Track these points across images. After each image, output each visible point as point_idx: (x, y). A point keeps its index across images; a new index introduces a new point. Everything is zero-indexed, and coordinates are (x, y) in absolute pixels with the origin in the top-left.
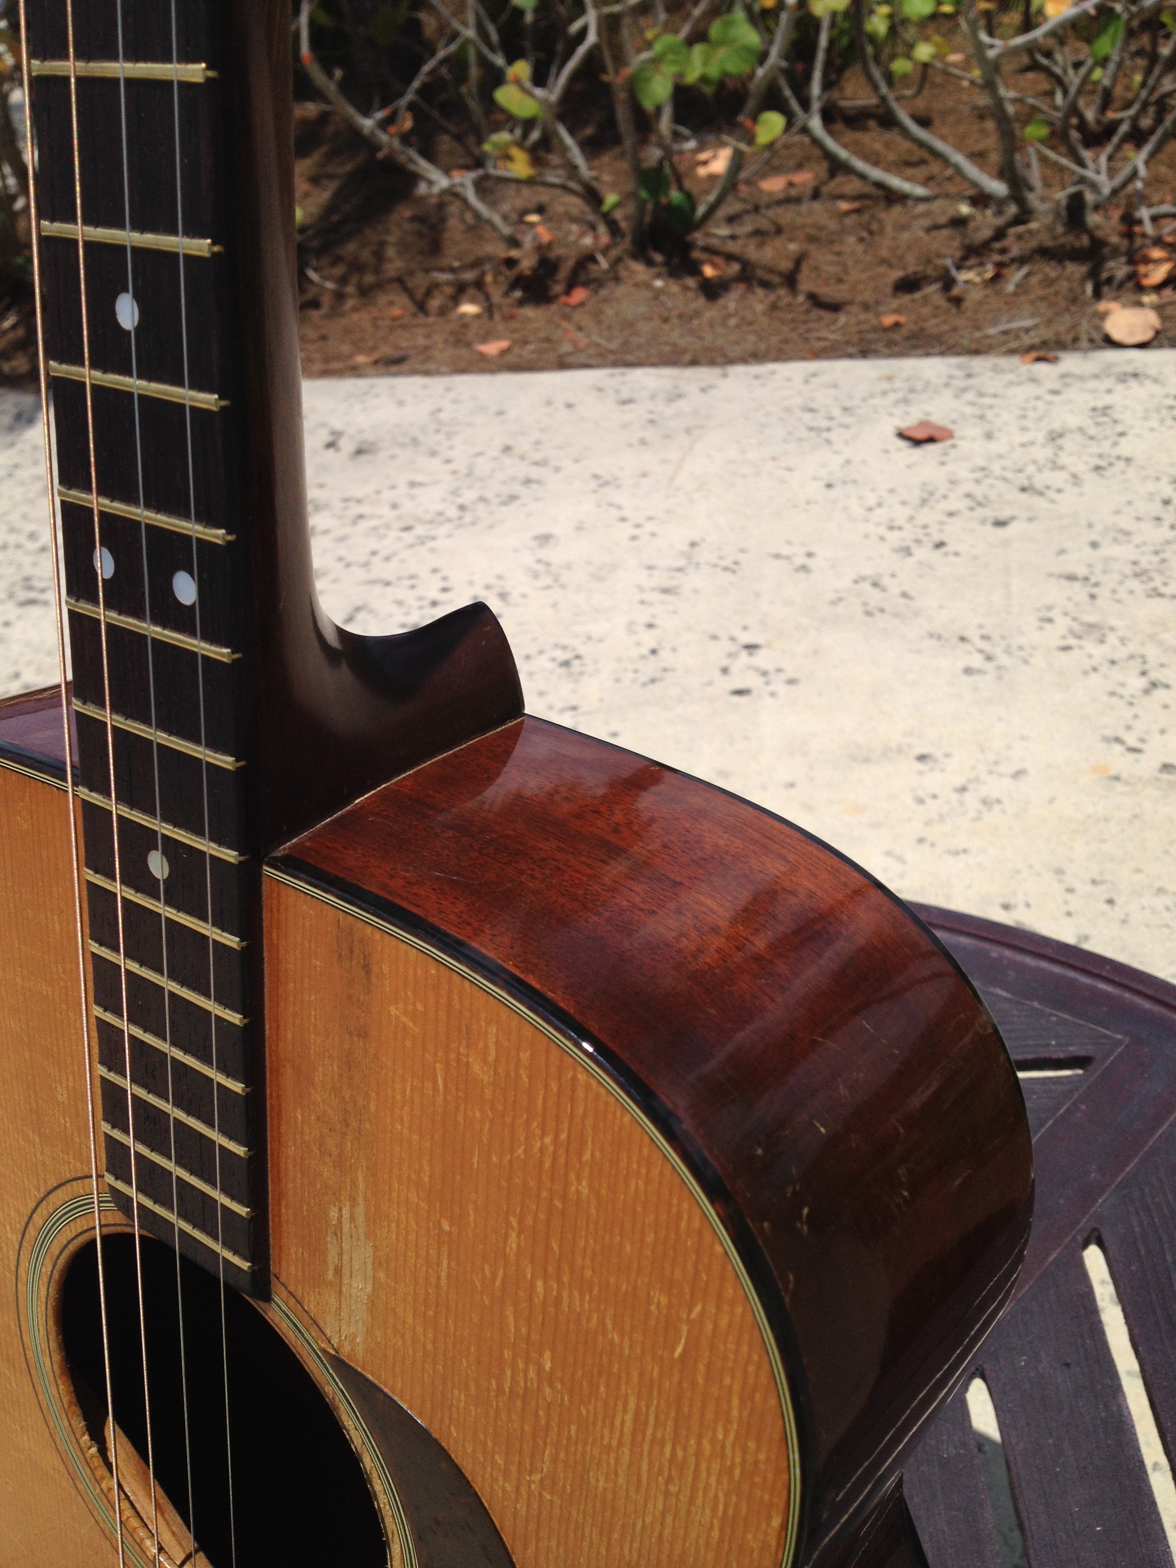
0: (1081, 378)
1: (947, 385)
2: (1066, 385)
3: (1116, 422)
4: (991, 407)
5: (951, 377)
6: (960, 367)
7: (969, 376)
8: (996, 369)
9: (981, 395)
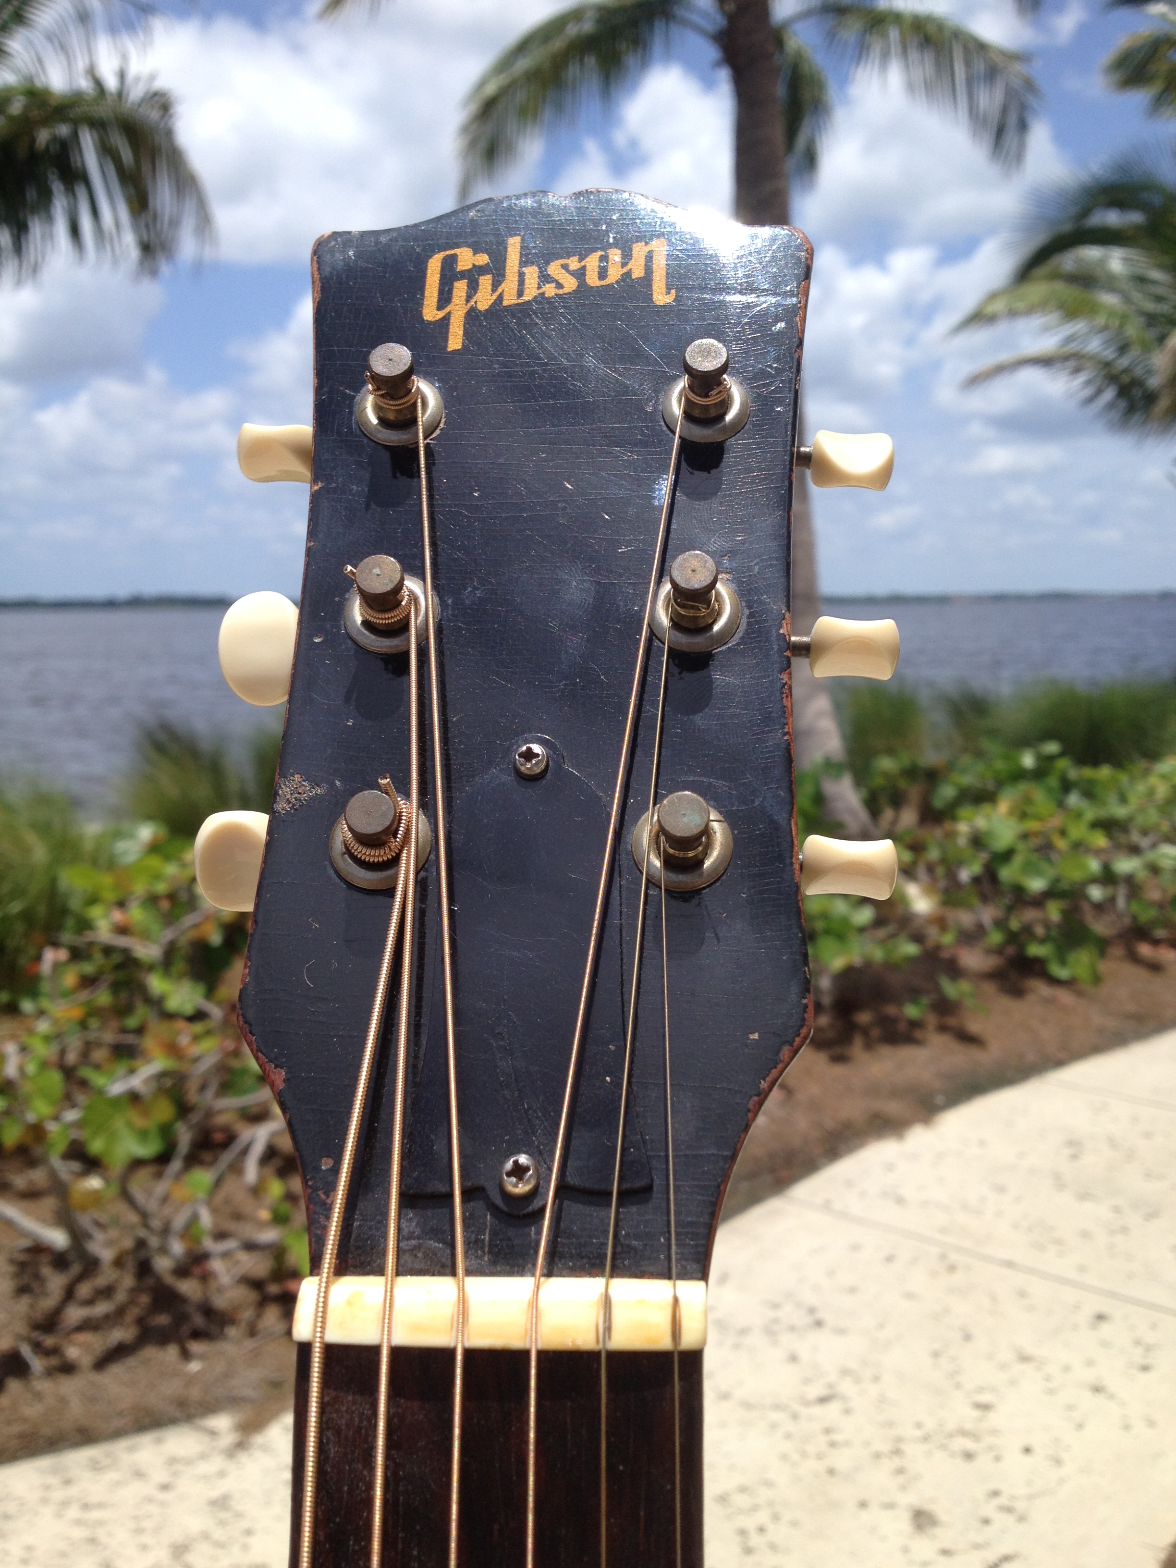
0: (188, 1462)
1: (45, 1501)
2: (175, 1474)
3: (239, 1515)
4: (100, 1523)
5: (47, 1488)
6: (54, 1471)
7: (68, 1482)
8: (95, 1467)
9: (86, 1507)
